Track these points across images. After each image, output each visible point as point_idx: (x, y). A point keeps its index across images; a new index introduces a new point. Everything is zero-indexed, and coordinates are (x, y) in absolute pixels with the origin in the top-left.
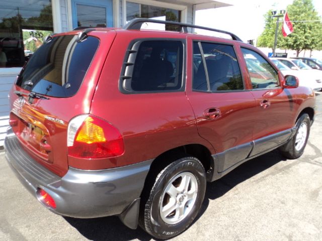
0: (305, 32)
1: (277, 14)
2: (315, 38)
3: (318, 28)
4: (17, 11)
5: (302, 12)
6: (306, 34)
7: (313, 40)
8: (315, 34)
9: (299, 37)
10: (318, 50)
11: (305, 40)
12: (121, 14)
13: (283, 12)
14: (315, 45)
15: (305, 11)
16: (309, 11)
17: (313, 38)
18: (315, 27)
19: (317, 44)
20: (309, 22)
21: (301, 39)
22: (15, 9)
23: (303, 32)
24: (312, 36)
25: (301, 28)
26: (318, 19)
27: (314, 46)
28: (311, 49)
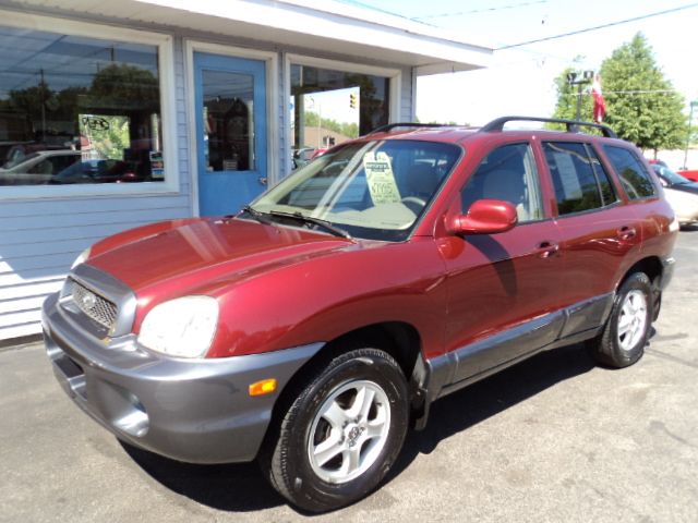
0: (639, 113)
1: (577, 80)
2: (661, 124)
3: (664, 104)
4: (39, 77)
5: (632, 74)
6: (642, 117)
7: (657, 129)
8: (659, 116)
9: (629, 124)
10: (667, 148)
11: (641, 129)
12: (282, 86)
13: (589, 75)
14: (662, 138)
15: (638, 72)
16: (645, 69)
17: (656, 125)
18: (660, 103)
19: (666, 138)
20: (646, 94)
21: (632, 128)
22: (36, 74)
23: (636, 113)
24: (654, 122)
25: (631, 104)
26: (663, 87)
27: (659, 141)
28: (655, 147)
